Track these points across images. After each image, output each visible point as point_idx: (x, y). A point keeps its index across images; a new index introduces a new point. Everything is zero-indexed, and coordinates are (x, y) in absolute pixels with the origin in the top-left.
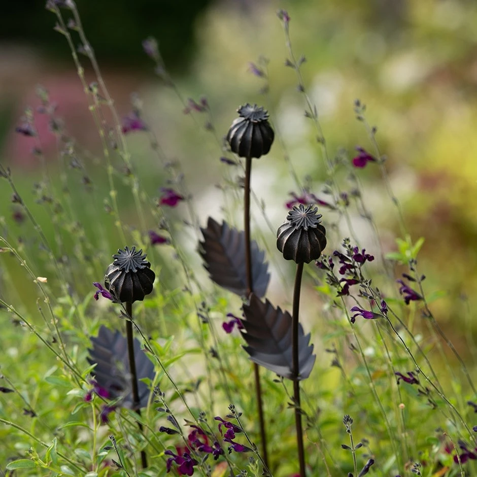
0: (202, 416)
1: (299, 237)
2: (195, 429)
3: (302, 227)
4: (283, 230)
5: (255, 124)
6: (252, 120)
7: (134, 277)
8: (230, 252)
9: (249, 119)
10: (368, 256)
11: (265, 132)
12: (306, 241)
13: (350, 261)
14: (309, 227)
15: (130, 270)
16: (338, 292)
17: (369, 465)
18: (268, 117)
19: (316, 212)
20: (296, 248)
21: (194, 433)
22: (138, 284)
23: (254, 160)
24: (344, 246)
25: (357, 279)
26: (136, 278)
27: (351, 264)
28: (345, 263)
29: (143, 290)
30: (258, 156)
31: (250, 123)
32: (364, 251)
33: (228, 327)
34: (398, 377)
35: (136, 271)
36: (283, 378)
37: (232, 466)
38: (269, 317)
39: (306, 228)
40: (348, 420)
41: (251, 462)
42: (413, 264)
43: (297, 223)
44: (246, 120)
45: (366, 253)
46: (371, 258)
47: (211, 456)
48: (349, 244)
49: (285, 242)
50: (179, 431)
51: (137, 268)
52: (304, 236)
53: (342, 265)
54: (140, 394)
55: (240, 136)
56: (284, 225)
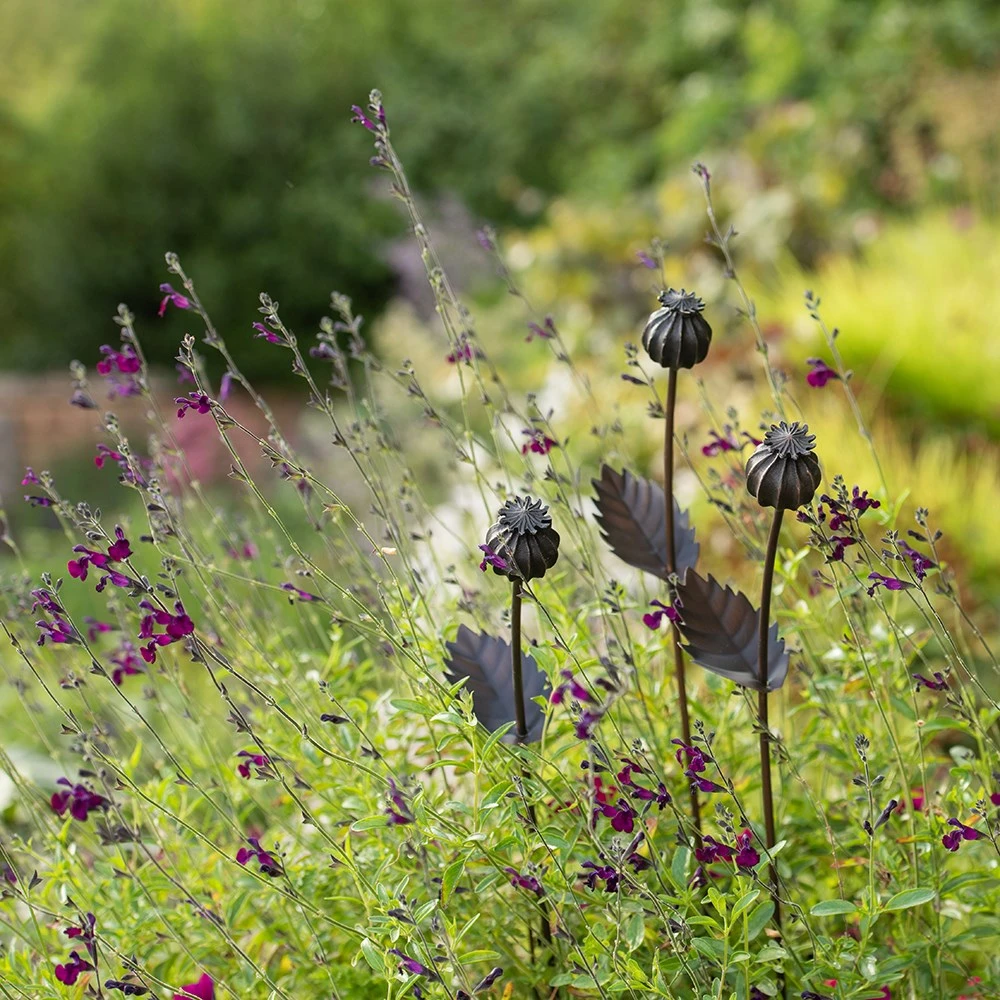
0: (637, 746)
1: (783, 470)
2: (627, 764)
3: (788, 456)
4: (755, 462)
5: (685, 317)
6: (682, 311)
7: (531, 541)
8: (638, 515)
9: (676, 310)
10: (871, 501)
11: (700, 328)
12: (794, 477)
13: (845, 510)
14: (799, 454)
15: (527, 531)
16: (828, 557)
17: (890, 809)
18: (703, 305)
19: (806, 431)
20: (779, 487)
21: (626, 770)
22: (537, 552)
23: (681, 372)
24: (835, 488)
25: (854, 537)
26: (534, 543)
27: (846, 514)
28: (837, 513)
29: (544, 560)
30: (689, 365)
31: (677, 315)
32: (865, 493)
33: (652, 622)
34: (919, 681)
35: (535, 531)
36: (744, 688)
37: (681, 819)
38: (716, 601)
39: (794, 456)
40: (862, 742)
41: (718, 811)
42: (923, 515)
43: (780, 449)
44: (673, 311)
45: (867, 497)
46: (876, 505)
47: (655, 804)
48: (843, 484)
49: (762, 478)
50: (608, 767)
51: (536, 528)
52: (790, 468)
53: (834, 516)
54: (527, 723)
55: (664, 335)
56: (756, 454)
